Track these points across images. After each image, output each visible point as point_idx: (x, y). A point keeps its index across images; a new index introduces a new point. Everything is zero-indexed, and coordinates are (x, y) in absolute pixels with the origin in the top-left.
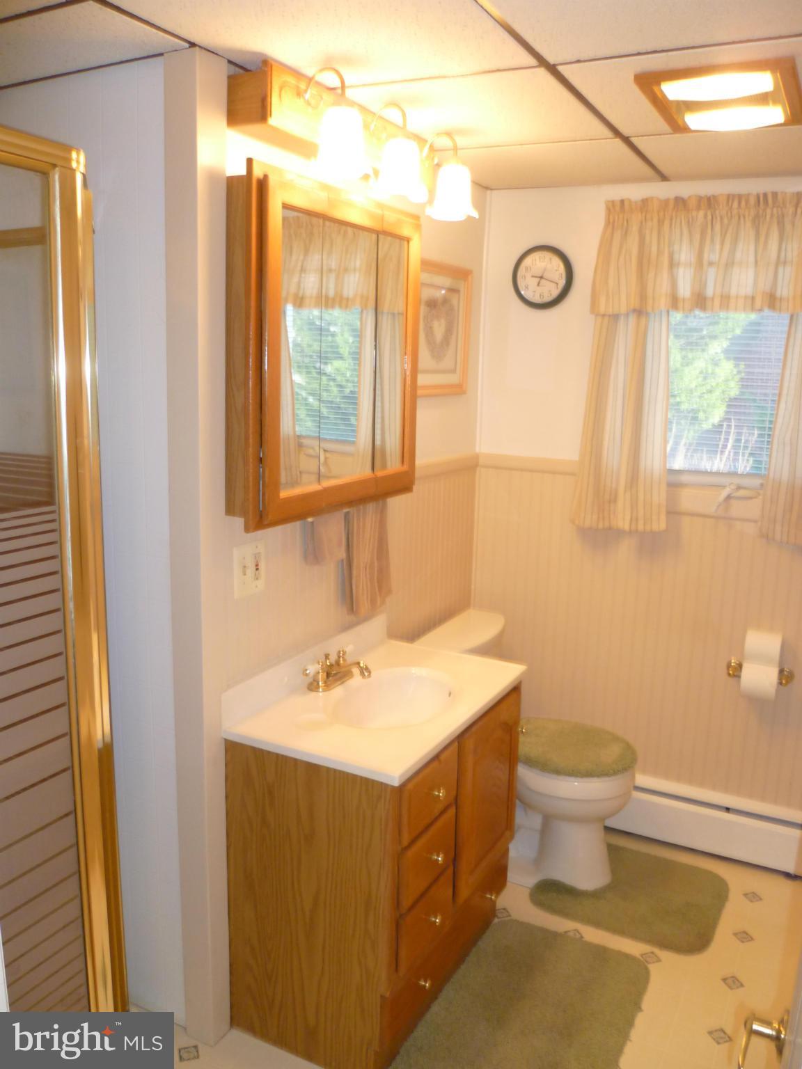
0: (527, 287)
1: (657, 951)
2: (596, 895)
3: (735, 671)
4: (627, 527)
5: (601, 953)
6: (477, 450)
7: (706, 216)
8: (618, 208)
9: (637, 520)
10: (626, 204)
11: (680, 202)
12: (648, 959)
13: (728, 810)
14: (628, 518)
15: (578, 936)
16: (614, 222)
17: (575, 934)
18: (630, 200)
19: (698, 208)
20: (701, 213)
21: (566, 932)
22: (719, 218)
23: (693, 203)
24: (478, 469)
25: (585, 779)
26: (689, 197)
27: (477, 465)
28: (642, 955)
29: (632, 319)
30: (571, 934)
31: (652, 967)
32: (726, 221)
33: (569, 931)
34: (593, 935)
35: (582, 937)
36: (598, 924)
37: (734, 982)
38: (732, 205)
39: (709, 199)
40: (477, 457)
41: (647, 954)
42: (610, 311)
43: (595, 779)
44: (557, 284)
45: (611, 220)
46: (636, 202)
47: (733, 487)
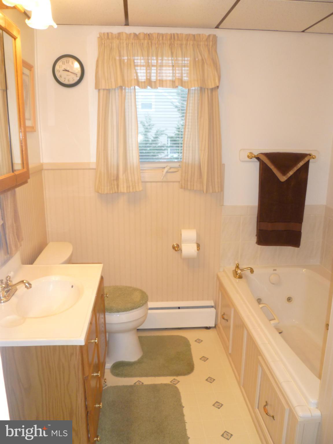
0: (61, 76)
1: (175, 377)
2: (139, 362)
3: (177, 248)
4: (125, 191)
5: (154, 388)
6: (41, 162)
7: (148, 43)
8: (106, 37)
9: (129, 187)
10: (110, 35)
11: (136, 36)
12: (174, 383)
13: (179, 308)
14: (125, 186)
15: (141, 383)
16: (105, 43)
17: (139, 383)
18: (112, 33)
19: (144, 39)
20: (146, 41)
21: (135, 383)
22: (154, 44)
23: (142, 36)
24: (43, 171)
25: (131, 311)
26: (140, 33)
27: (42, 170)
28: (171, 382)
29: (118, 92)
30: (137, 383)
31: (178, 386)
32: (157, 46)
33: (136, 383)
34: (147, 381)
35: (143, 383)
36: (147, 375)
37: (211, 380)
38: (159, 38)
39: (149, 35)
40: (42, 165)
41: (172, 381)
42: (107, 88)
43: (135, 310)
44: (77, 75)
45: (103, 43)
46: (115, 34)
47: (168, 167)
